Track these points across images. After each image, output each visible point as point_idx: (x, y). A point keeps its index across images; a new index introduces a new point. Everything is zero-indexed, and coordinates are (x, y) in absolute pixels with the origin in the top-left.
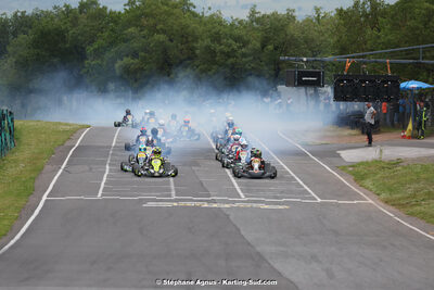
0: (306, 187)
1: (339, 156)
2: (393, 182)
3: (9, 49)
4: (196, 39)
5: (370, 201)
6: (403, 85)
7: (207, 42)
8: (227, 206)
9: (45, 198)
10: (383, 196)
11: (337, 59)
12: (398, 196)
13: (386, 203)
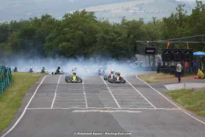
0: (149, 102)
1: (165, 87)
2: (190, 99)
3: (9, 39)
4: (97, 33)
5: (180, 109)
6: (195, 54)
7: (102, 34)
8: (112, 111)
9: (26, 108)
10: (186, 106)
11: (163, 41)
12: (193, 106)
13: (187, 109)
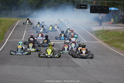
0: (82, 38)
5: (100, 42)
8: (59, 43)
9: (7, 40)
10: (104, 40)
11: (91, 1)
12: (108, 40)
13: (105, 42)
